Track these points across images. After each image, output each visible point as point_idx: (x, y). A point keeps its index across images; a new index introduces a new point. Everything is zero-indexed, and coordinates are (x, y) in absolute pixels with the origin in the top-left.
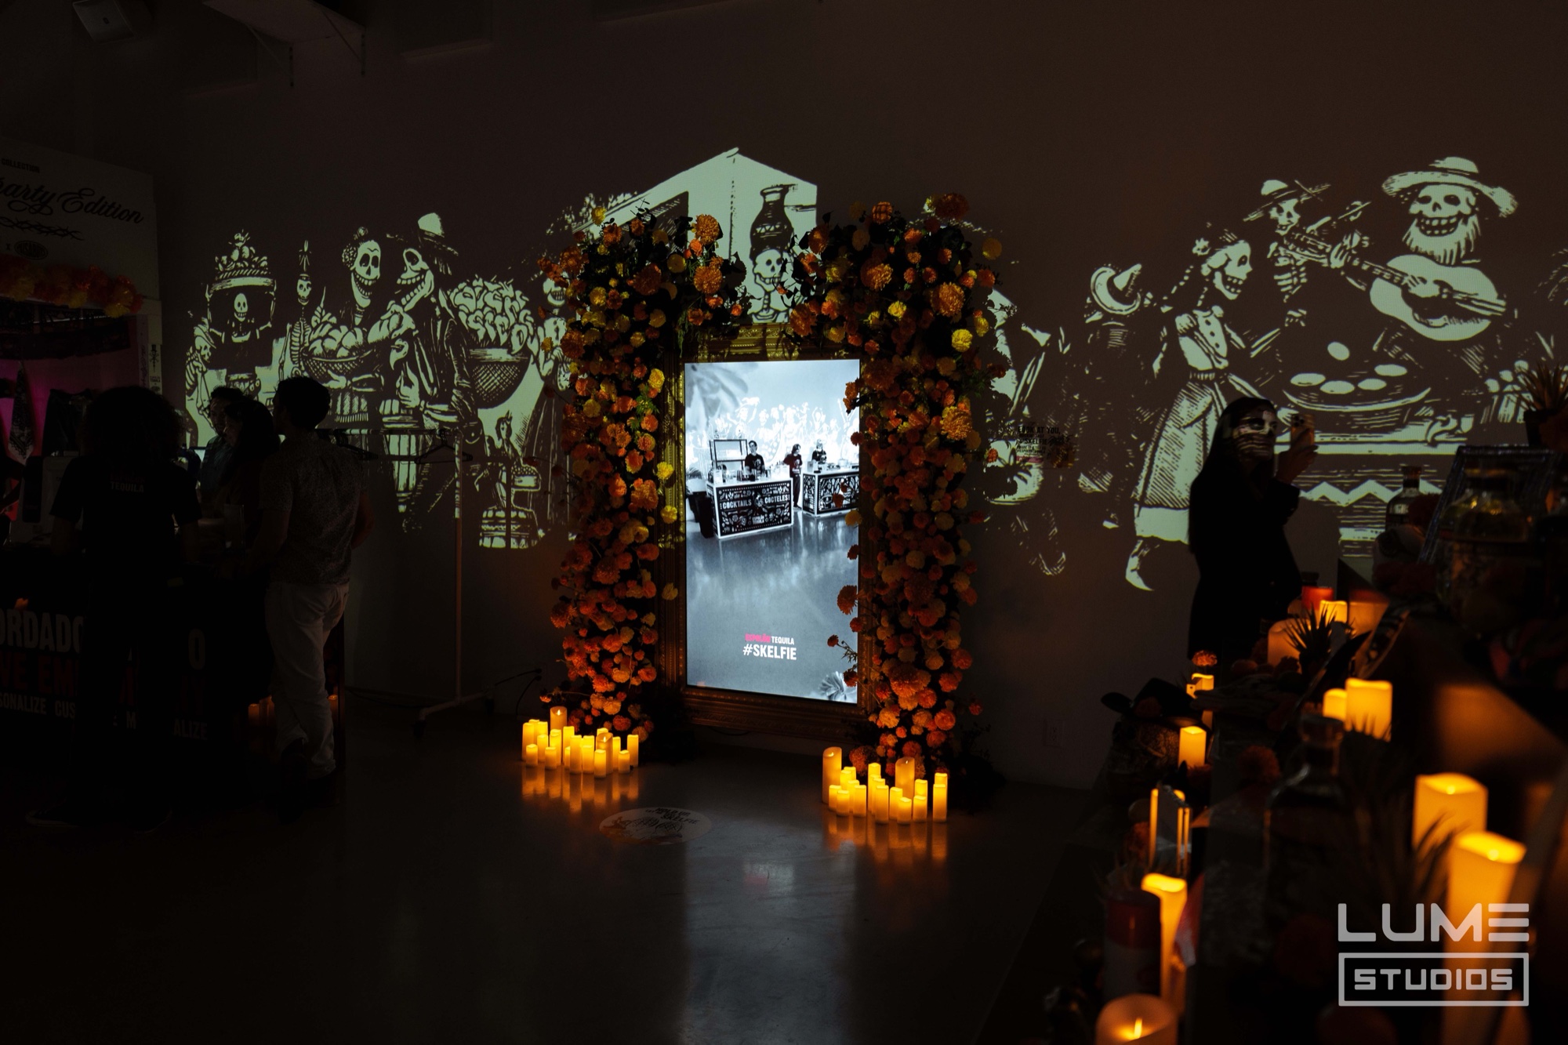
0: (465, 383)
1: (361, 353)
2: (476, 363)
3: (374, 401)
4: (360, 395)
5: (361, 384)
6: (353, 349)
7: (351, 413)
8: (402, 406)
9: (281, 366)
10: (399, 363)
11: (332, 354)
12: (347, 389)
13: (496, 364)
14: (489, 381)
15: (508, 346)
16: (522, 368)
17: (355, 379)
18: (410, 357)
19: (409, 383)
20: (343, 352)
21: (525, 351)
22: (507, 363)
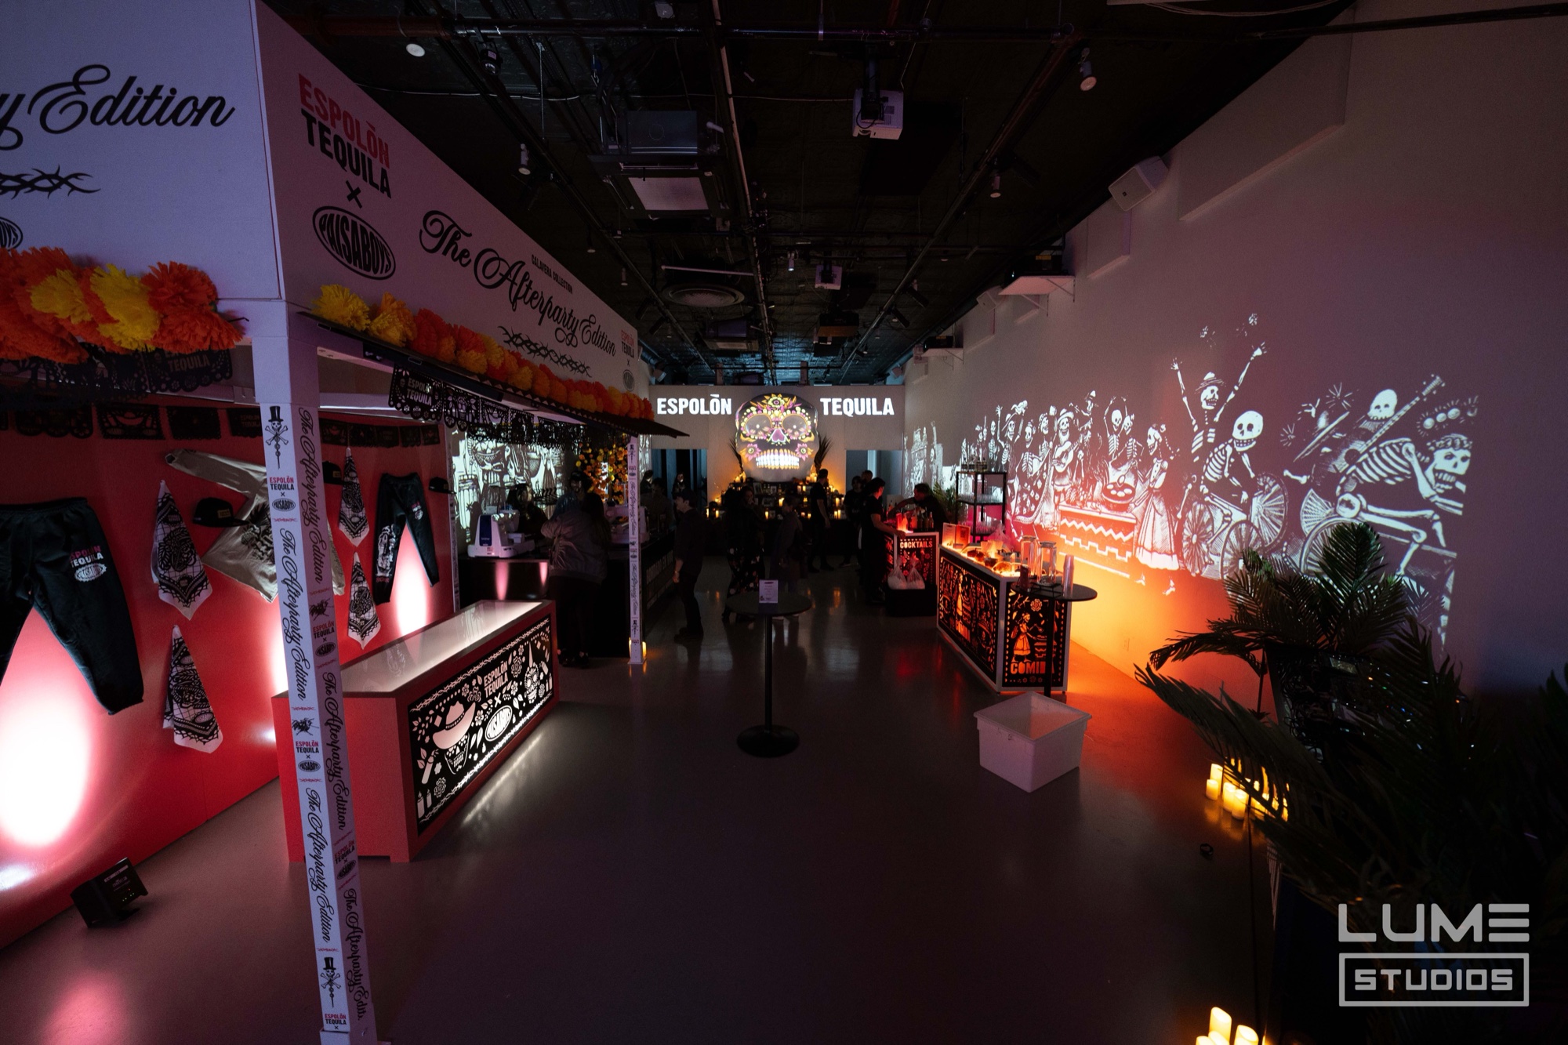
0: (527, 468)
1: (495, 452)
2: (529, 458)
3: (501, 478)
4: (497, 472)
5: (496, 467)
6: (492, 450)
7: (494, 483)
8: (510, 478)
9: (464, 457)
10: (508, 457)
11: (484, 451)
12: (492, 470)
13: (534, 459)
14: (533, 466)
15: (536, 452)
16: (540, 460)
17: (494, 465)
18: (511, 455)
19: (511, 467)
20: (489, 451)
21: (540, 455)
22: (537, 459)
